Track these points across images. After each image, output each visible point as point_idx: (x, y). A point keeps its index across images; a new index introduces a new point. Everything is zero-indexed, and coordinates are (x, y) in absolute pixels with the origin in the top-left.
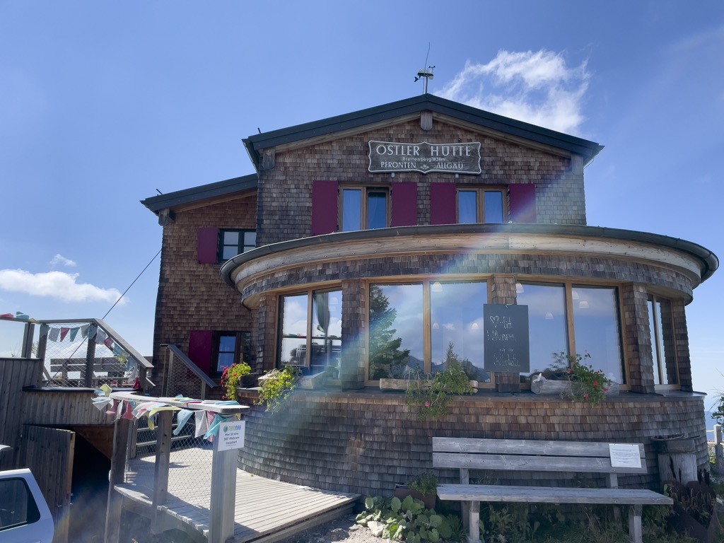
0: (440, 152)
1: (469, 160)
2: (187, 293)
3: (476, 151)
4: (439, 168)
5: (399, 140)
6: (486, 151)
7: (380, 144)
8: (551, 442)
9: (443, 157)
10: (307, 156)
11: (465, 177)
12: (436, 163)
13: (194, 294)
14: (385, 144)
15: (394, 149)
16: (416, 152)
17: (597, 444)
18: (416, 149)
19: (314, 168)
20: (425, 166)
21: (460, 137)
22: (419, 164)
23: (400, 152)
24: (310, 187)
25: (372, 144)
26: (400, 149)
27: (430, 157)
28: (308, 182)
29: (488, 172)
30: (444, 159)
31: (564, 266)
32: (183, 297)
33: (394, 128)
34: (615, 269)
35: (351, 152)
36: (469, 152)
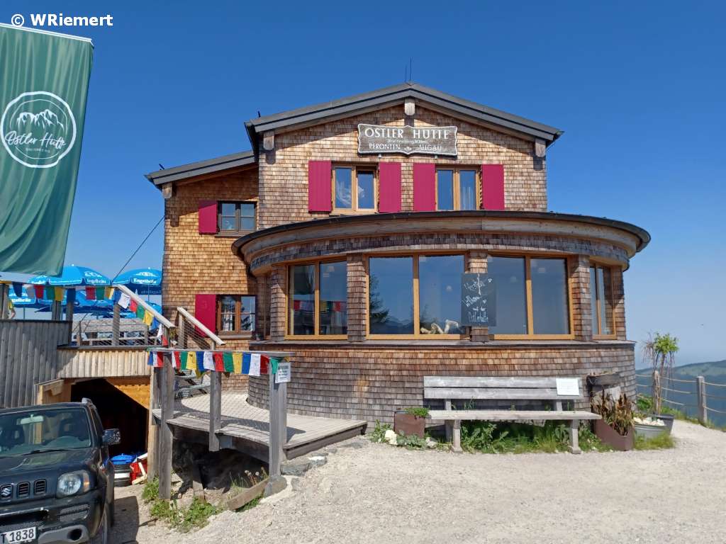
1: (447, 143)
2: (191, 260)
3: (453, 134)
4: (421, 150)
5: (385, 124)
6: (462, 134)
7: (369, 127)
8: (512, 378)
10: (302, 138)
11: (443, 158)
13: (197, 261)
14: (373, 127)
15: (381, 132)
16: (400, 135)
17: (547, 379)
18: (401, 132)
19: (310, 149)
20: (408, 148)
21: (439, 121)
22: (403, 146)
23: (386, 135)
24: (306, 166)
25: (361, 127)
26: (386, 132)
27: (413, 139)
28: (304, 162)
29: (463, 153)
30: (425, 142)
32: (188, 264)
33: (381, 112)
35: (342, 134)
36: (447, 136)
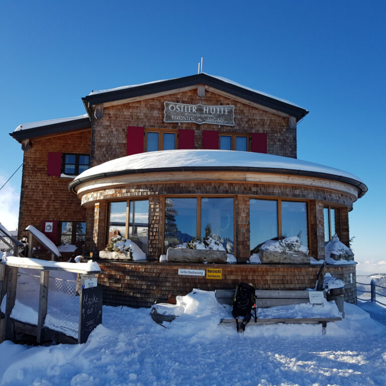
0: (209, 111)
1: (227, 117)
2: (40, 196)
3: (232, 111)
4: (209, 121)
5: (183, 102)
6: (238, 111)
7: (172, 104)
9: (211, 114)
10: (124, 110)
11: (225, 128)
12: (206, 118)
13: (45, 196)
14: (175, 104)
15: (180, 108)
16: (194, 110)
18: (195, 108)
19: (129, 118)
20: (199, 119)
21: (222, 102)
22: (196, 118)
23: (184, 110)
24: (126, 131)
25: (166, 104)
26: (184, 108)
27: (203, 114)
28: (125, 127)
29: (239, 125)
30: (212, 116)
31: (276, 191)
32: (38, 199)
33: (181, 94)
34: (306, 192)
35: (152, 108)
36: (227, 112)
